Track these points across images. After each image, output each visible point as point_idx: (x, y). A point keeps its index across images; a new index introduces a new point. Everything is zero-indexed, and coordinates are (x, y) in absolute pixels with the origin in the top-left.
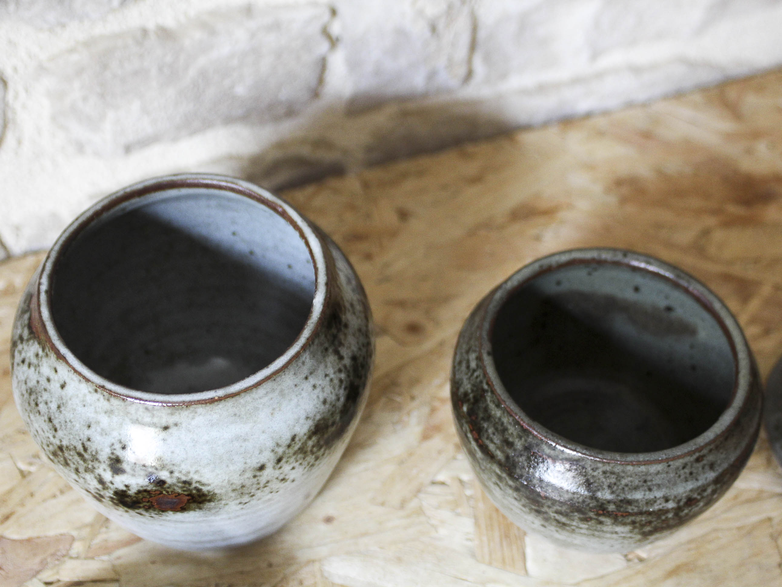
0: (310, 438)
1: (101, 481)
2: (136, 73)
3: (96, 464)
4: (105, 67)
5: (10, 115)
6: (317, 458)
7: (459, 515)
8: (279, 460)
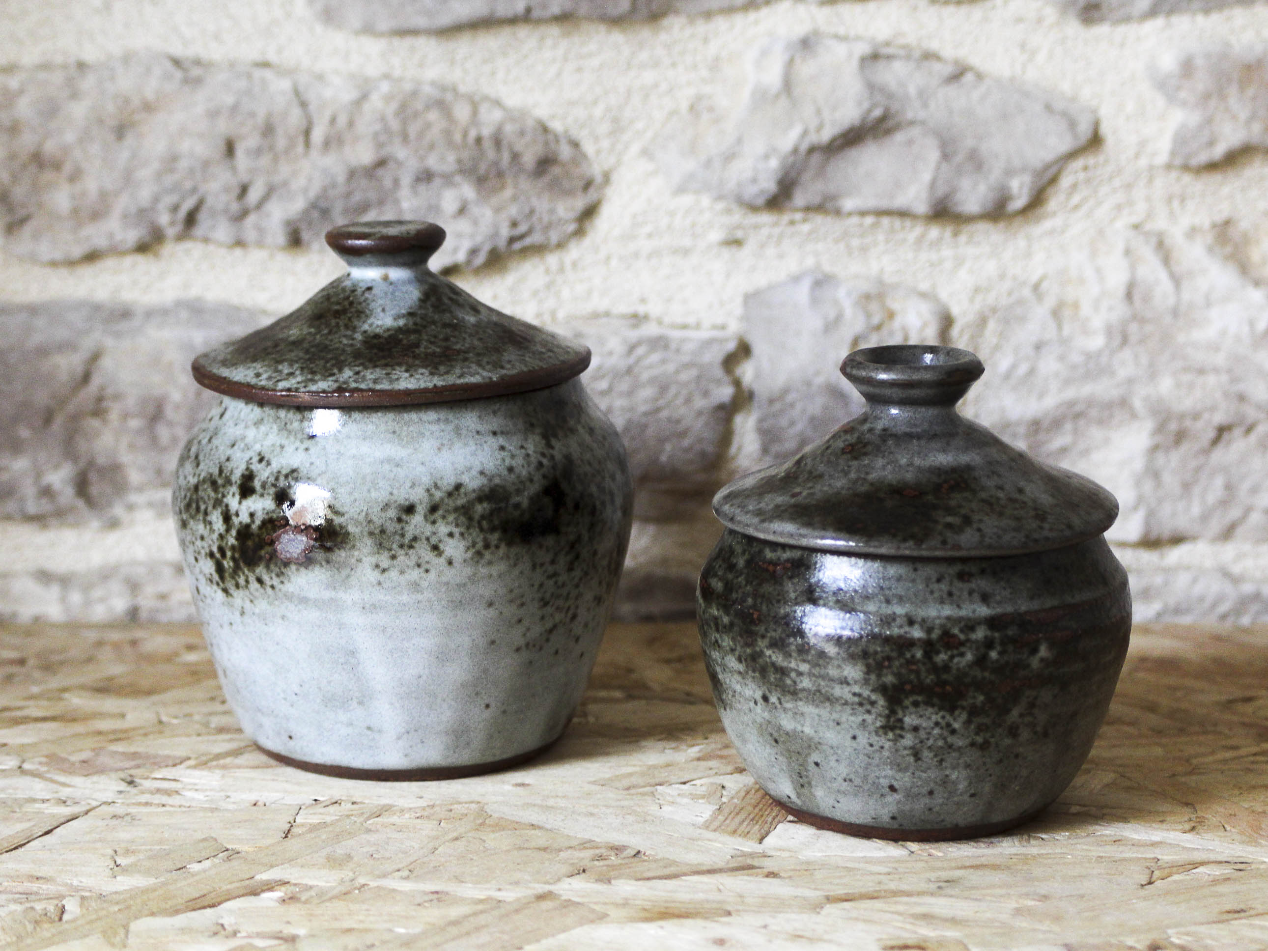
0: (480, 501)
1: (226, 517)
3: (227, 490)
6: (487, 545)
7: (699, 802)
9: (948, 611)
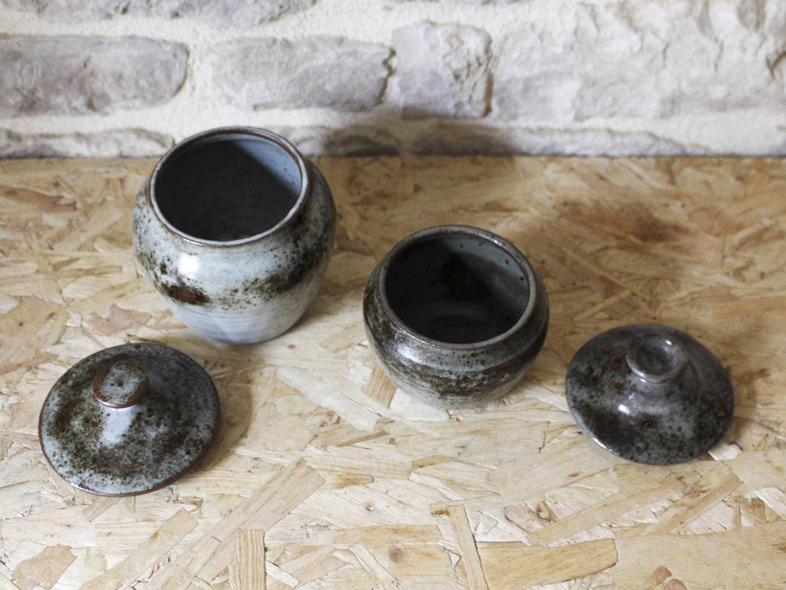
0: (266, 283)
1: (156, 276)
2: (265, 64)
3: (155, 266)
4: (246, 56)
5: (189, 71)
6: (271, 297)
7: (365, 365)
8: (246, 290)
9: (467, 369)
